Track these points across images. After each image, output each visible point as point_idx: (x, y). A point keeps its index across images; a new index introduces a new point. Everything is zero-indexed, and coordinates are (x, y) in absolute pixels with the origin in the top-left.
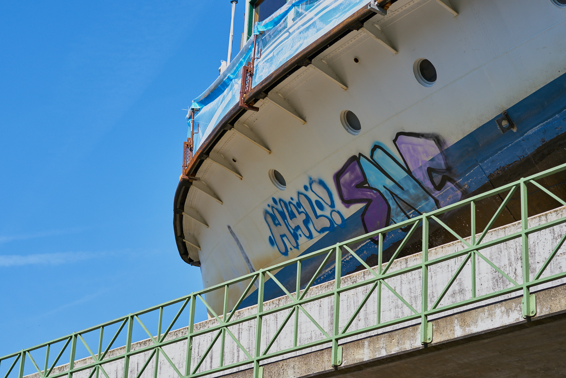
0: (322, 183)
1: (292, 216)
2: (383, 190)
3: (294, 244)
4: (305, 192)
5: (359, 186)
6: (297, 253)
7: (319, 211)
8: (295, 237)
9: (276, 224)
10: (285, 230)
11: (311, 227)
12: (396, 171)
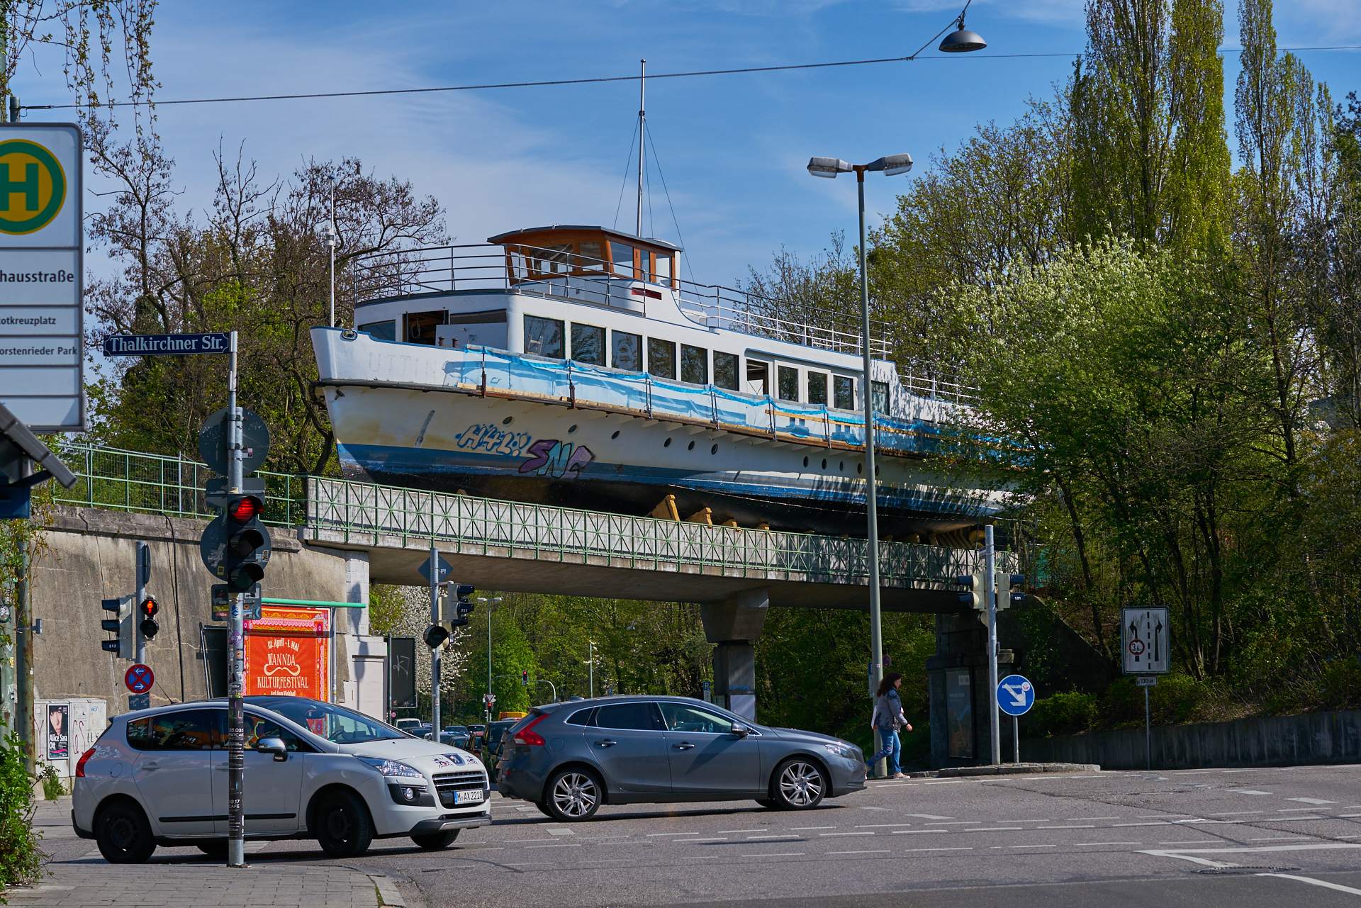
0: (529, 439)
1: (492, 437)
2: (551, 458)
3: (474, 446)
4: (515, 434)
5: (544, 450)
6: (470, 451)
7: (511, 445)
8: (479, 444)
9: (474, 433)
10: (477, 438)
11: (495, 447)
12: (565, 456)
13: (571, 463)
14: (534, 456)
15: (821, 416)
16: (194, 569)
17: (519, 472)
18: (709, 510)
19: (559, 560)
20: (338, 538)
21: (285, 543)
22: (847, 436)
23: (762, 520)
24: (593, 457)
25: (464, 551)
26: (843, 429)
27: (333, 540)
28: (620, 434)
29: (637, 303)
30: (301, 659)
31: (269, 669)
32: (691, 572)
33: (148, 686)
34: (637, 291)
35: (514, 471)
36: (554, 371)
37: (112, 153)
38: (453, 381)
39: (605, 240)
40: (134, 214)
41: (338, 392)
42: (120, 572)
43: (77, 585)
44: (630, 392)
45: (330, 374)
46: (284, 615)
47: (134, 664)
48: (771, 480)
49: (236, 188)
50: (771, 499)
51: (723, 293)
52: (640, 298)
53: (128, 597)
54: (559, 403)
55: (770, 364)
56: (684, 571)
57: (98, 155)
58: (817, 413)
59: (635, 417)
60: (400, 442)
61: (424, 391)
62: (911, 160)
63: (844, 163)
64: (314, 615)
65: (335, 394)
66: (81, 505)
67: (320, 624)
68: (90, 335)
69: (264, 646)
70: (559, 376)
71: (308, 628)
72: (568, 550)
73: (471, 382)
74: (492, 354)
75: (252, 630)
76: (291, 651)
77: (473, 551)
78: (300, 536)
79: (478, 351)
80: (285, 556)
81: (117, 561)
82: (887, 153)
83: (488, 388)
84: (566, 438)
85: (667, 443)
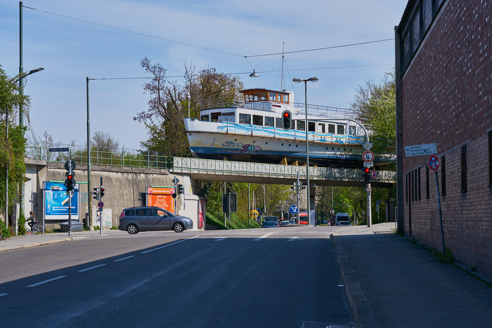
0: (242, 144)
1: (232, 144)
2: (249, 149)
3: (227, 147)
4: (238, 143)
5: (247, 147)
6: (226, 148)
7: (237, 146)
8: (229, 146)
9: (227, 143)
10: (228, 145)
11: (233, 147)
12: (253, 148)
13: (255, 150)
14: (244, 149)
15: (331, 136)
16: (139, 179)
17: (241, 153)
18: (297, 161)
19: (246, 175)
20: (180, 171)
21: (164, 173)
22: (339, 141)
23: (315, 164)
24: (261, 149)
25: (217, 174)
26: (338, 139)
27: (178, 172)
28: (268, 143)
29: (273, 109)
30: (167, 200)
31: (157, 202)
32: (288, 178)
33: (102, 206)
34: (273, 106)
35: (239, 152)
36: (247, 127)
37: (151, 67)
38: (220, 131)
39: (267, 92)
40: (156, 83)
41: (190, 134)
42: (118, 180)
43: (107, 183)
44: (270, 132)
45: (188, 129)
46: (161, 190)
47: (100, 201)
48: (316, 153)
49: (190, 73)
50: (316, 158)
51: (300, 105)
52: (274, 107)
53: (99, 188)
54: (249, 136)
55: (316, 123)
56: (286, 178)
57: (147, 68)
58: (329, 135)
59: (271, 138)
60: (207, 146)
61: (212, 133)
62: (318, 78)
63: (301, 79)
64: (170, 190)
65: (189, 134)
66: (108, 165)
67: (172, 192)
68: (146, 115)
69: (156, 197)
70: (248, 129)
71: (168, 193)
72: (249, 173)
73: (224, 131)
74: (230, 123)
75: (152, 194)
76: (163, 198)
77: (220, 174)
78: (169, 171)
79: (226, 123)
80: (165, 176)
81: (117, 178)
82: (312, 77)
83: (229, 132)
84: (253, 144)
85: (282, 145)
